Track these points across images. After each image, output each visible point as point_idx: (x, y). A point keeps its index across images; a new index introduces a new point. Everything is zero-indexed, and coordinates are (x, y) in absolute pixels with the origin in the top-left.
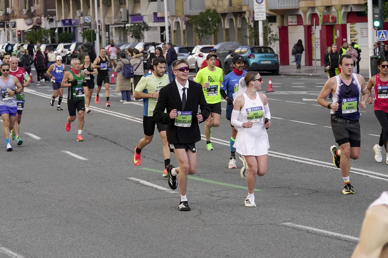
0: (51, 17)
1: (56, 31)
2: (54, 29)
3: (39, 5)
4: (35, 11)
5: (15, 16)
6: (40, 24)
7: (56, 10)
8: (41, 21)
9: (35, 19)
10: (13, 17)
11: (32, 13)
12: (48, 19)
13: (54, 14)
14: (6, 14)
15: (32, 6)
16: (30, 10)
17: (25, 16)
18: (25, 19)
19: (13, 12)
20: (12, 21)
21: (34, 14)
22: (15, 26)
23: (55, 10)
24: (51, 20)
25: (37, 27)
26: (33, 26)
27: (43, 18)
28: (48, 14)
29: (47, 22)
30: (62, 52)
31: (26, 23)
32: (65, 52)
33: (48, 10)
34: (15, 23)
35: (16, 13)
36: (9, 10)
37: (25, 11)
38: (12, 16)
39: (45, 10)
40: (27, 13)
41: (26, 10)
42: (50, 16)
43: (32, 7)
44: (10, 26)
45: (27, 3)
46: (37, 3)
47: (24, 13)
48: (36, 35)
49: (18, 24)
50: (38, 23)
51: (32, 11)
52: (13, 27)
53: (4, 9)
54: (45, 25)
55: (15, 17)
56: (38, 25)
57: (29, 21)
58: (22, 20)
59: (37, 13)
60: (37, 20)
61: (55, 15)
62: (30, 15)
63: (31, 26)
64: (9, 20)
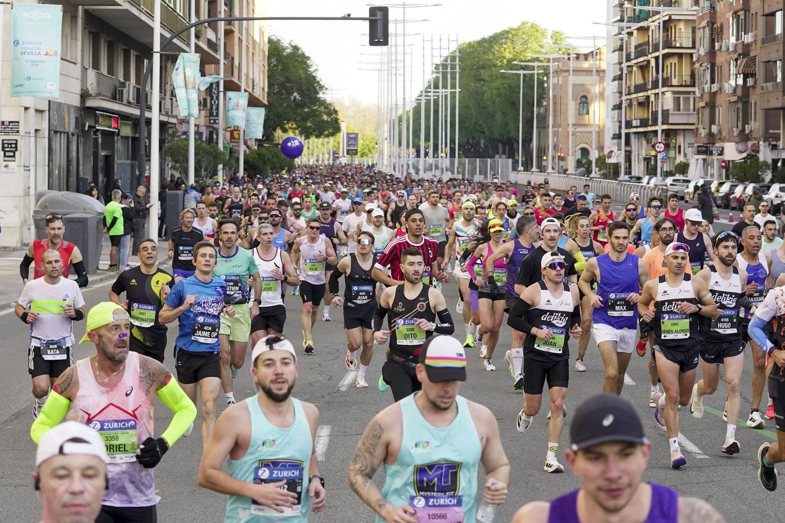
0: (774, 143)
1: (779, 164)
2: (778, 161)
3: (758, 124)
4: (751, 131)
5: (723, 138)
6: (758, 151)
7: (781, 132)
8: (759, 147)
9: (750, 144)
10: (720, 139)
11: (747, 135)
12: (769, 144)
13: (777, 138)
14: (711, 135)
15: (748, 124)
16: (743, 130)
17: (737, 139)
18: (737, 143)
19: (720, 132)
20: (717, 145)
21: (750, 136)
22: (721, 153)
23: (778, 131)
24: (774, 147)
25: (752, 157)
26: (748, 155)
27: (761, 143)
28: (770, 138)
29: (768, 150)
30: (777, 197)
31: (737, 149)
32: (781, 197)
33: (771, 131)
34: (723, 148)
35: (724, 134)
36: (715, 129)
37: (736, 132)
38: (719, 137)
39: (766, 131)
40: (739, 134)
41: (738, 130)
42: (773, 141)
43: (747, 126)
44: (714, 152)
45: (741, 119)
46: (755, 120)
47: (735, 134)
48: (744, 169)
49: (726, 151)
50: (753, 151)
51: (747, 131)
52: (719, 155)
53: (707, 127)
54: (765, 155)
55: (722, 140)
56: (754, 154)
57: (741, 147)
58: (733, 144)
59: (754, 136)
60: (753, 145)
61: (779, 139)
62: (744, 137)
63: (744, 155)
64: (714, 144)
